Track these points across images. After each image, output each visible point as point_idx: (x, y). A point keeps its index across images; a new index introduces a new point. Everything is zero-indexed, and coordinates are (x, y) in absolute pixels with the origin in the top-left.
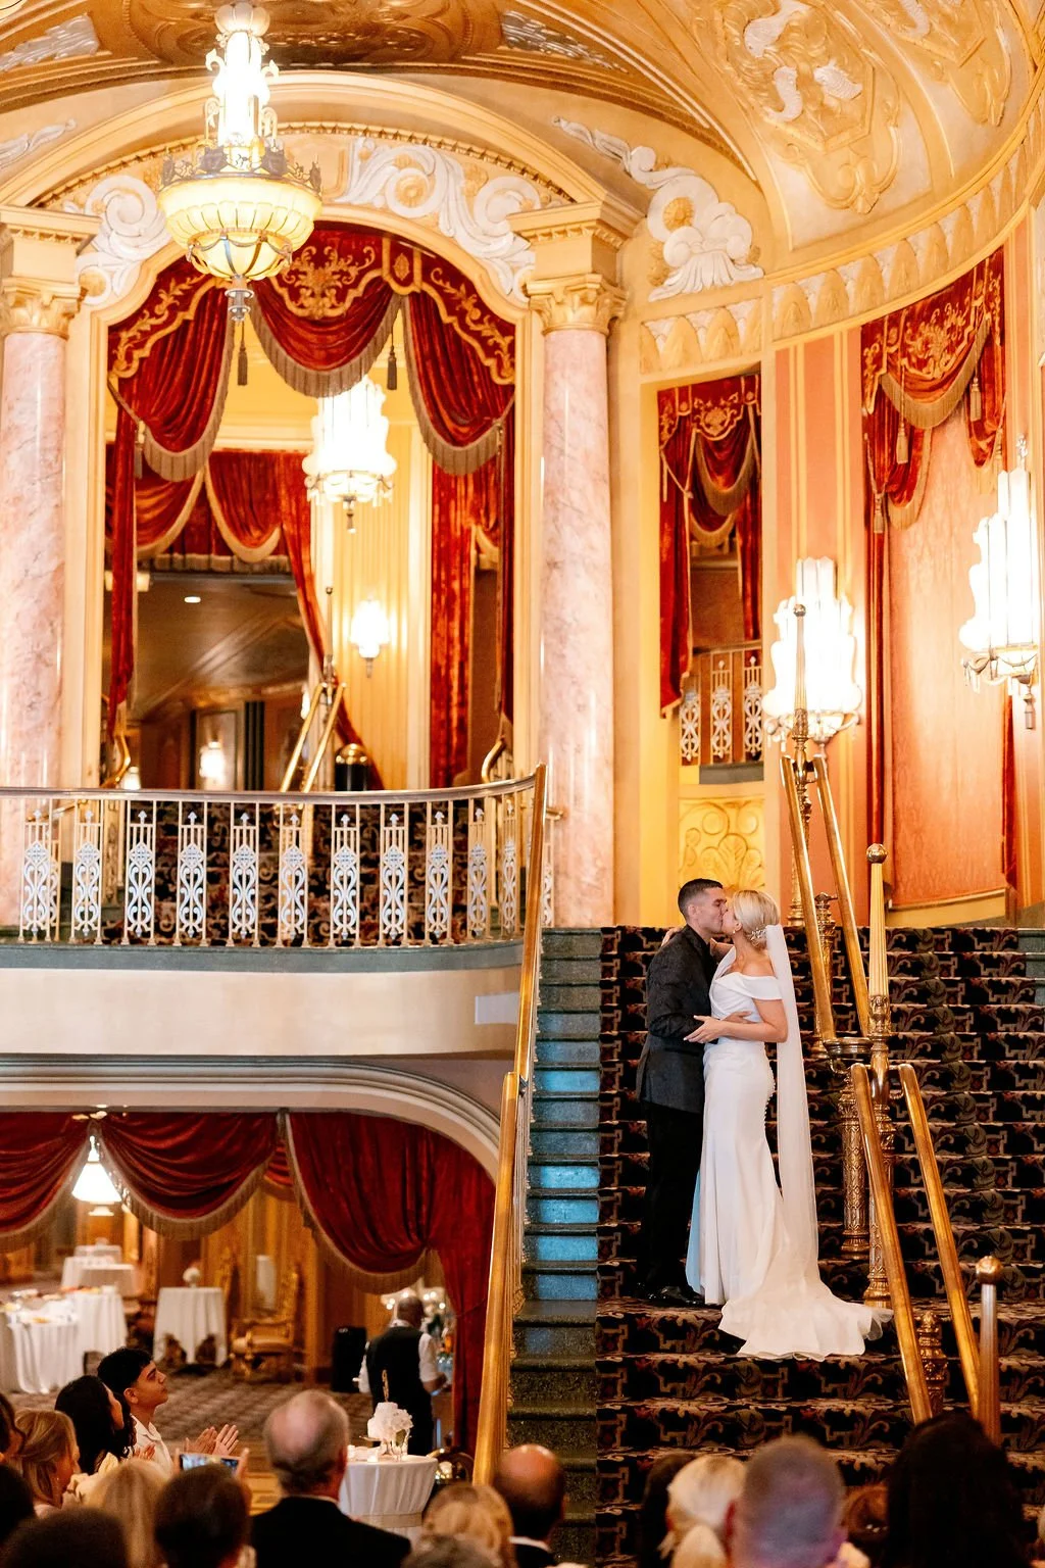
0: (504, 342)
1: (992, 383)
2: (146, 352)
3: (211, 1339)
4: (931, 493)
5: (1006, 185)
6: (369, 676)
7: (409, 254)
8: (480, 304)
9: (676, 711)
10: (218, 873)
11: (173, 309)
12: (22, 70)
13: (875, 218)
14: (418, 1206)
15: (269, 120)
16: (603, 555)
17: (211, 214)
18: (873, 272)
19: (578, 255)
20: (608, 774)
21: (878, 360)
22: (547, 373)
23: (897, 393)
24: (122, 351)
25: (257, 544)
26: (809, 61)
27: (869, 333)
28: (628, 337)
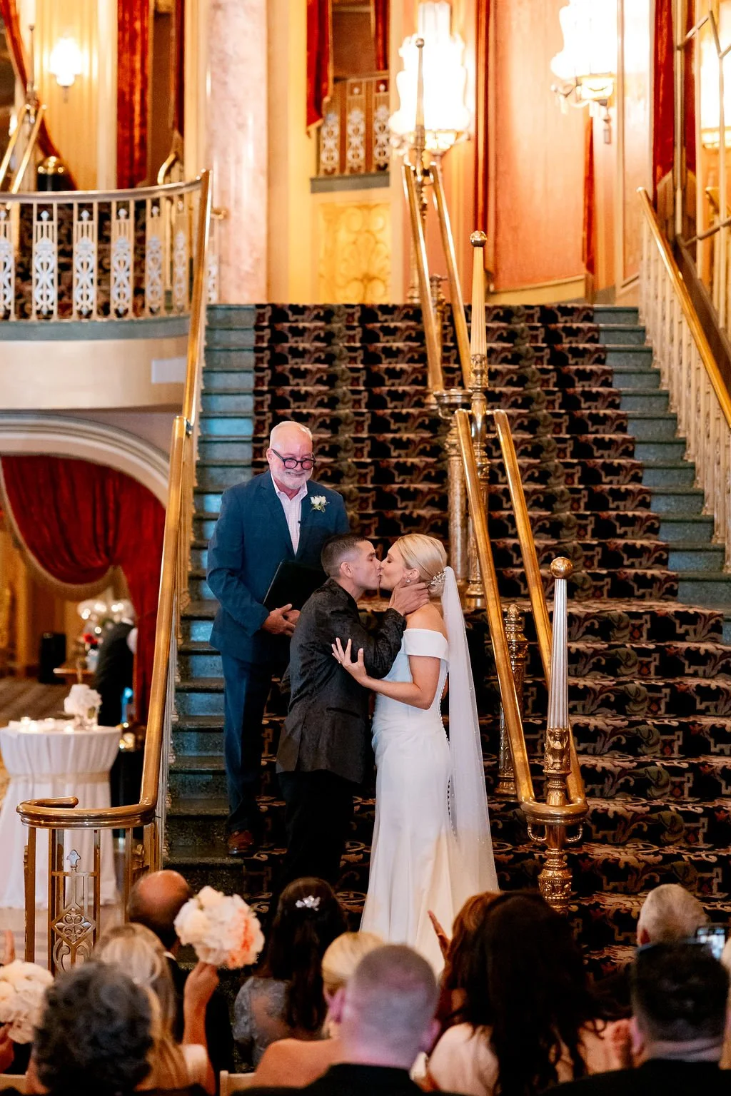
6: (66, 100)
9: (319, 130)
14: (106, 530)
20: (263, 181)
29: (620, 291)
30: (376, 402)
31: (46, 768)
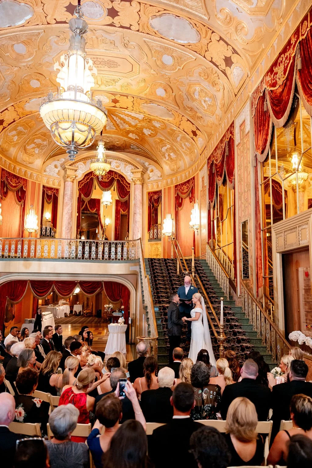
0: (129, 186)
1: (193, 192)
2: (83, 185)
3: (80, 311)
4: (184, 206)
5: (195, 168)
6: (107, 227)
7: (117, 174)
8: (126, 181)
9: (150, 232)
10: (90, 252)
11: (86, 180)
13: (177, 172)
14: (120, 293)
15: (104, 156)
16: (141, 213)
17: (97, 167)
18: (177, 179)
19: (139, 175)
21: (177, 190)
22: (135, 190)
23: (180, 194)
24: (80, 185)
25: (93, 210)
26: (170, 152)
27: (176, 186)
28: (145, 185)
29: (200, 257)
30: (169, 273)
31: (116, 331)
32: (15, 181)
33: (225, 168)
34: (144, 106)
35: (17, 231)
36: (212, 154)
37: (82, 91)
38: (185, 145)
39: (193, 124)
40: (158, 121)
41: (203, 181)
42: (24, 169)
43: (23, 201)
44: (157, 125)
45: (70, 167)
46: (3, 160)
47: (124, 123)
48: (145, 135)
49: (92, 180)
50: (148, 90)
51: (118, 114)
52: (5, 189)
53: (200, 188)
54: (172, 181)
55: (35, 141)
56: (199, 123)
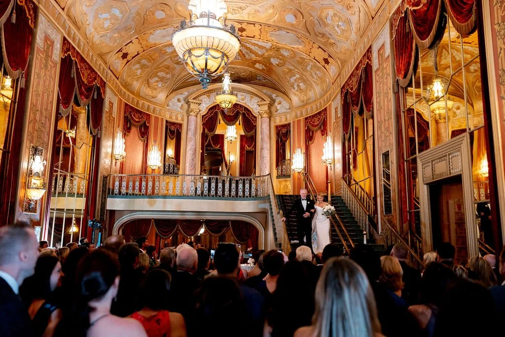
0: (255, 119)
1: (325, 125)
2: (207, 119)
4: (315, 139)
5: (327, 99)
7: (242, 107)
8: (252, 114)
9: (278, 168)
11: (211, 114)
12: (192, 81)
13: (307, 104)
14: (248, 233)
15: (230, 88)
16: (269, 148)
17: (223, 99)
18: (307, 111)
19: (266, 108)
21: (307, 122)
22: (261, 123)
23: (311, 127)
24: (204, 119)
25: (217, 146)
26: (299, 83)
27: (306, 119)
28: (272, 119)
29: (334, 194)
32: (139, 116)
33: (362, 96)
34: (272, 34)
35: (140, 167)
36: (346, 82)
37: (215, 18)
38: (315, 73)
39: (325, 51)
40: (286, 49)
41: (336, 112)
42: (147, 104)
43: (146, 136)
44: (286, 54)
45: (194, 101)
46: (127, 95)
47: (251, 52)
48: (272, 64)
49: (216, 114)
50: (276, 17)
51: (244, 43)
52: (129, 124)
53: (333, 120)
54: (302, 114)
55: (158, 74)
56: (331, 50)
